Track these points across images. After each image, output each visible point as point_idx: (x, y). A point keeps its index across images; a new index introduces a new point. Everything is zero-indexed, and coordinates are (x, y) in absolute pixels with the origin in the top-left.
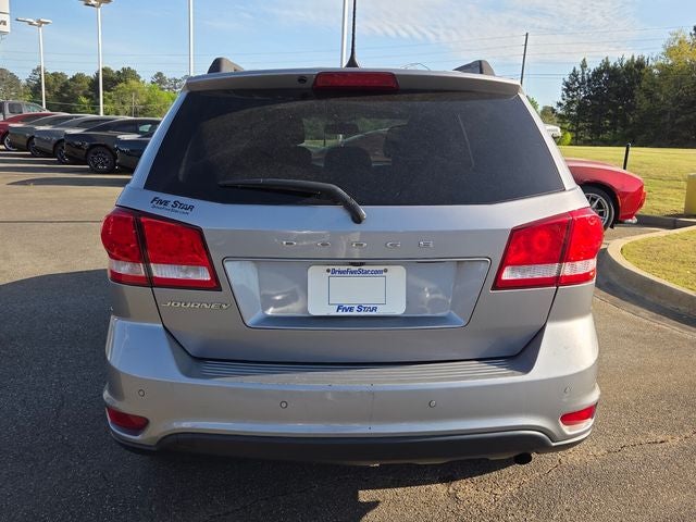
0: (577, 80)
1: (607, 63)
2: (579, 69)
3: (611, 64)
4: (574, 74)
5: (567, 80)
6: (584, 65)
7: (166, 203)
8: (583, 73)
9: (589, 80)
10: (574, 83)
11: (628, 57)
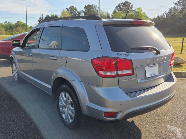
0: (41, 19)
1: (48, 16)
2: (41, 17)
3: (49, 16)
4: (40, 18)
5: (39, 19)
6: (42, 16)
7: (121, 54)
8: (43, 18)
9: (44, 20)
10: (40, 20)
11: (52, 14)
